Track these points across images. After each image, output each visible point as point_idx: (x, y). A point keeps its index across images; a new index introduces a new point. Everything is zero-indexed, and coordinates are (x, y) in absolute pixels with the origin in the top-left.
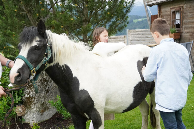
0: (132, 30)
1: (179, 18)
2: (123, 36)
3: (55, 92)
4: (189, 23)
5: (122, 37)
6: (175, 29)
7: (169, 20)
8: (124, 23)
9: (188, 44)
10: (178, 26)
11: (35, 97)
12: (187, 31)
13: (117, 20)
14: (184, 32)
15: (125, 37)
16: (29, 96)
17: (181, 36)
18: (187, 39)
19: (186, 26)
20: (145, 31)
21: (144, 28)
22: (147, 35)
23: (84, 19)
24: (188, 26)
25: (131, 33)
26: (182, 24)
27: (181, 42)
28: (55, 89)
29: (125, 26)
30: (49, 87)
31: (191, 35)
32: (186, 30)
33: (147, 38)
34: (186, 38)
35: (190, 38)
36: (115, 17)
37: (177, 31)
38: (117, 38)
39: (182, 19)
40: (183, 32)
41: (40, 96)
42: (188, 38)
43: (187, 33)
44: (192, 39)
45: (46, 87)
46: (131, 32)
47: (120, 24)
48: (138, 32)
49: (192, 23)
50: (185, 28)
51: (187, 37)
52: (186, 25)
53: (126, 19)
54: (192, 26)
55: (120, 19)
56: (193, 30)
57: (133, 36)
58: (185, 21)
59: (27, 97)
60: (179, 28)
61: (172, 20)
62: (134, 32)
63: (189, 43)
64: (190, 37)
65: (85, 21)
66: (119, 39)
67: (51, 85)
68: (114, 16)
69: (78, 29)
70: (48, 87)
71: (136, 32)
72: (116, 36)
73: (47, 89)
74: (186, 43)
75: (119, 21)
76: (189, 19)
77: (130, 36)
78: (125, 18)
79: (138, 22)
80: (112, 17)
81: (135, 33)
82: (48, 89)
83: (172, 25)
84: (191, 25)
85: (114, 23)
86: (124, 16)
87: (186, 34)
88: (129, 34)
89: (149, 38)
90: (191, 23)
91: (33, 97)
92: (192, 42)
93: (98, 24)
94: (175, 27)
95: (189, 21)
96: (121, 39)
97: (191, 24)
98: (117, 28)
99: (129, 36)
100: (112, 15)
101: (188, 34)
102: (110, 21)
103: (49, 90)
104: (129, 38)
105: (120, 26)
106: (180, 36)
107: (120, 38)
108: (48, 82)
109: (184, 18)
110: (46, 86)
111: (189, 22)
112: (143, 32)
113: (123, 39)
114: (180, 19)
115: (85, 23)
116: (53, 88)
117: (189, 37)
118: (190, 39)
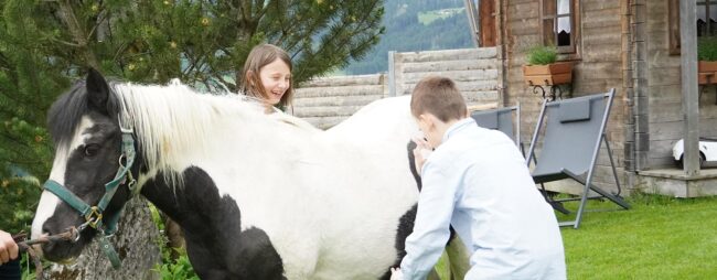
0: (411, 55)
1: (568, 12)
2: (375, 77)
3: (145, 258)
4: (602, 27)
5: (370, 81)
6: (554, 49)
7: (535, 18)
8: (369, 30)
9: (597, 103)
10: (564, 39)
11: (84, 271)
12: (593, 54)
13: (347, 23)
14: (586, 59)
15: (381, 78)
16: (65, 268)
17: (574, 74)
18: (597, 83)
19: (592, 38)
20: (457, 57)
21: (460, 43)
22: (465, 73)
23: (240, 17)
24: (597, 37)
25: (406, 65)
26: (577, 29)
27: (574, 94)
28: (146, 246)
29: (374, 39)
30: (126, 241)
31: (608, 71)
32: (590, 53)
33: (465, 84)
34: (593, 80)
35: (604, 80)
36: (340, 13)
37: (560, 57)
38: (353, 83)
39: (577, 14)
40: (581, 60)
41: (100, 268)
42: (598, 80)
43: (597, 61)
44: (612, 85)
45: (118, 239)
46: (406, 61)
47: (355, 33)
48: (430, 59)
49: (610, 29)
50: (589, 45)
51: (595, 76)
52: (590, 34)
53: (378, 18)
54: (610, 39)
55: (357, 17)
56: (614, 52)
57: (411, 75)
58: (588, 20)
59: (58, 272)
60: (569, 44)
61: (543, 17)
62: (415, 61)
63: (601, 99)
64: (606, 76)
65: (243, 24)
66: (359, 88)
67: (133, 232)
68: (336, 9)
69: (219, 53)
70: (123, 240)
71: (424, 60)
72: (350, 78)
73: (121, 244)
74: (591, 97)
75: (354, 26)
76: (603, 15)
77: (403, 75)
78: (372, 15)
79: (439, 23)
80: (331, 13)
81: (418, 65)
82: (125, 246)
83: (545, 34)
84: (608, 36)
85: (337, 31)
86: (371, 10)
87: (591, 67)
88: (399, 67)
89: (473, 83)
90: (608, 27)
91: (76, 270)
92: (610, 94)
93: (285, 33)
94: (553, 39)
95: (600, 20)
96: (369, 88)
97: (607, 32)
98: (347, 48)
99: (400, 78)
100: (331, 7)
101: (599, 67)
102: (325, 27)
103: (129, 250)
104: (397, 81)
105: (355, 40)
106: (570, 76)
107: (366, 83)
108: (123, 224)
109: (584, 12)
110: (118, 235)
111: (602, 23)
112: (451, 62)
113: (376, 88)
114: (572, 15)
115: (241, 32)
116: (139, 243)
117: (601, 76)
118: (605, 84)
